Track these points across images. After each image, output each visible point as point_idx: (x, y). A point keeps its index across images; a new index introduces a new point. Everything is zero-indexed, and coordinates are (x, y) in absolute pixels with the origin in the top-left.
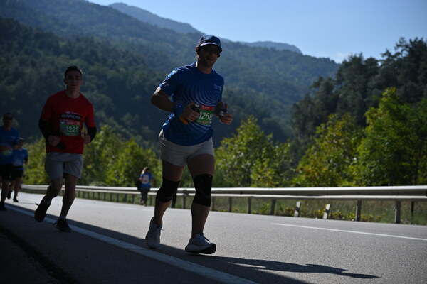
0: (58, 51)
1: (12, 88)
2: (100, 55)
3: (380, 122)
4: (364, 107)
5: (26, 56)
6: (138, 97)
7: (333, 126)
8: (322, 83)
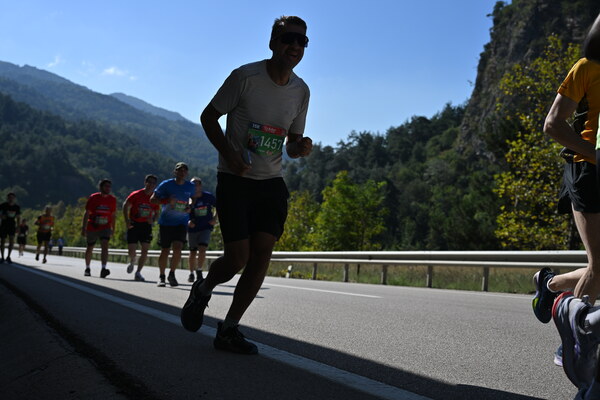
0: (64, 132)
1: (23, 162)
2: (101, 136)
3: (334, 198)
4: (322, 186)
5: (35, 136)
6: (133, 173)
7: (295, 200)
8: (288, 165)
